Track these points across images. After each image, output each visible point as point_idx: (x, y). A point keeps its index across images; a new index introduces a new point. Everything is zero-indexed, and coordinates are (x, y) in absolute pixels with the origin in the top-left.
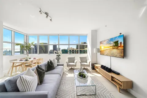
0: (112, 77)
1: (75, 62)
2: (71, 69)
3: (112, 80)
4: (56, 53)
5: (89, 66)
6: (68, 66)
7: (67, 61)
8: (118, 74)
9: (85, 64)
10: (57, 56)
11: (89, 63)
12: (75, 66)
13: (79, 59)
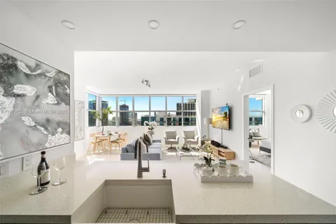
0: (219, 151)
1: (177, 138)
2: (171, 148)
3: (219, 154)
4: (147, 125)
5: (197, 143)
6: (167, 143)
7: (165, 136)
8: (226, 148)
9: (192, 140)
10: (149, 129)
11: (198, 139)
12: (177, 143)
13: (183, 134)
